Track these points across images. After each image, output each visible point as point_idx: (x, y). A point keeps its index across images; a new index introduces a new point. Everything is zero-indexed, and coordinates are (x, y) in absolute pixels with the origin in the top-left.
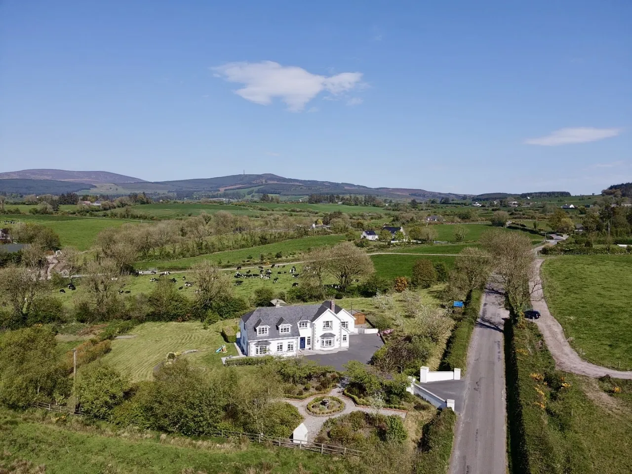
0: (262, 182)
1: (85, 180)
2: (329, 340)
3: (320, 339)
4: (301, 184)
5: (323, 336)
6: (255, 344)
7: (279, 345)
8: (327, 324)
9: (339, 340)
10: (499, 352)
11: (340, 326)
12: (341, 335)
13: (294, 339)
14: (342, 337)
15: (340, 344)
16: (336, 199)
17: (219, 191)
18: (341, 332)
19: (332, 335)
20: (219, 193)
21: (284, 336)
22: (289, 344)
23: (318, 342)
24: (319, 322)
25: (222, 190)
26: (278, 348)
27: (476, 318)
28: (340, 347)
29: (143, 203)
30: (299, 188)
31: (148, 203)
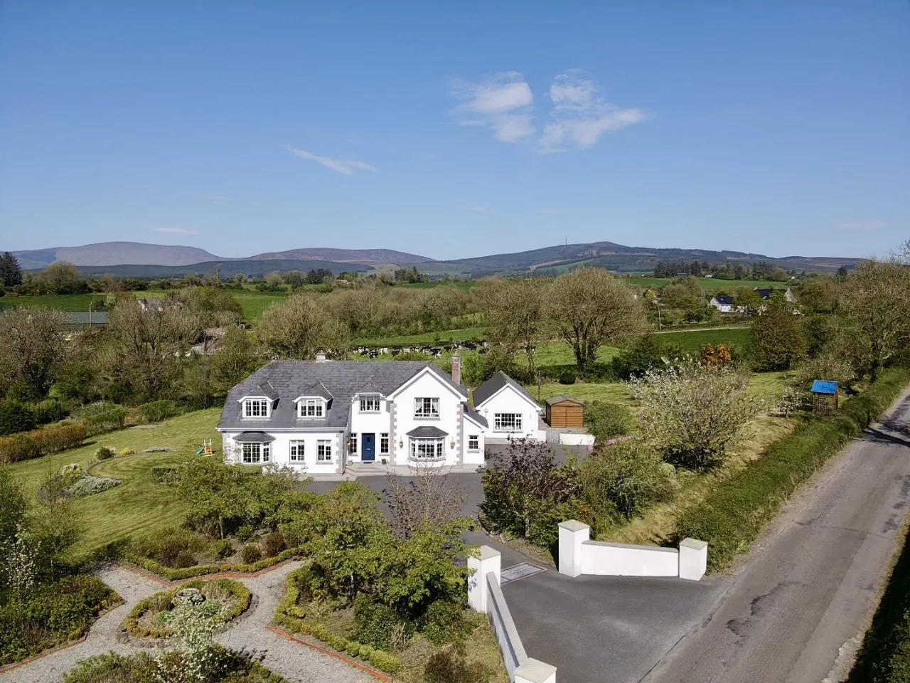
0: (592, 254)
1: (364, 260)
2: (426, 443)
3: (406, 439)
4: (653, 254)
5: (416, 433)
6: (234, 438)
7: (296, 445)
8: (427, 406)
9: (457, 445)
10: (898, 506)
11: (458, 413)
12: (461, 434)
13: (335, 434)
14: (467, 440)
15: (461, 456)
16: (702, 270)
17: (529, 269)
18: (461, 427)
19: (439, 434)
20: (529, 272)
21: (308, 424)
22: (321, 444)
23: (401, 447)
24: (406, 400)
25: (533, 268)
26: (294, 453)
27: (869, 421)
28: (460, 463)
29: (412, 281)
30: (649, 261)
31: (420, 282)
